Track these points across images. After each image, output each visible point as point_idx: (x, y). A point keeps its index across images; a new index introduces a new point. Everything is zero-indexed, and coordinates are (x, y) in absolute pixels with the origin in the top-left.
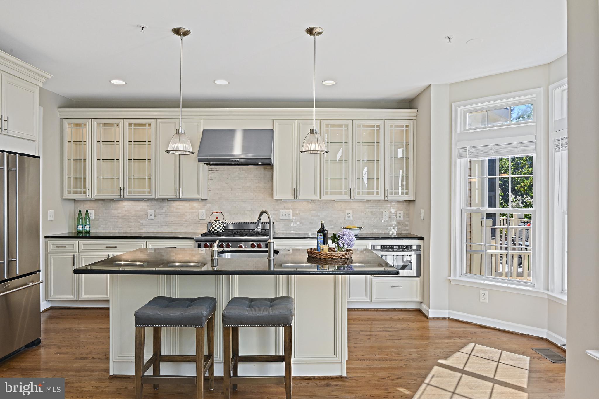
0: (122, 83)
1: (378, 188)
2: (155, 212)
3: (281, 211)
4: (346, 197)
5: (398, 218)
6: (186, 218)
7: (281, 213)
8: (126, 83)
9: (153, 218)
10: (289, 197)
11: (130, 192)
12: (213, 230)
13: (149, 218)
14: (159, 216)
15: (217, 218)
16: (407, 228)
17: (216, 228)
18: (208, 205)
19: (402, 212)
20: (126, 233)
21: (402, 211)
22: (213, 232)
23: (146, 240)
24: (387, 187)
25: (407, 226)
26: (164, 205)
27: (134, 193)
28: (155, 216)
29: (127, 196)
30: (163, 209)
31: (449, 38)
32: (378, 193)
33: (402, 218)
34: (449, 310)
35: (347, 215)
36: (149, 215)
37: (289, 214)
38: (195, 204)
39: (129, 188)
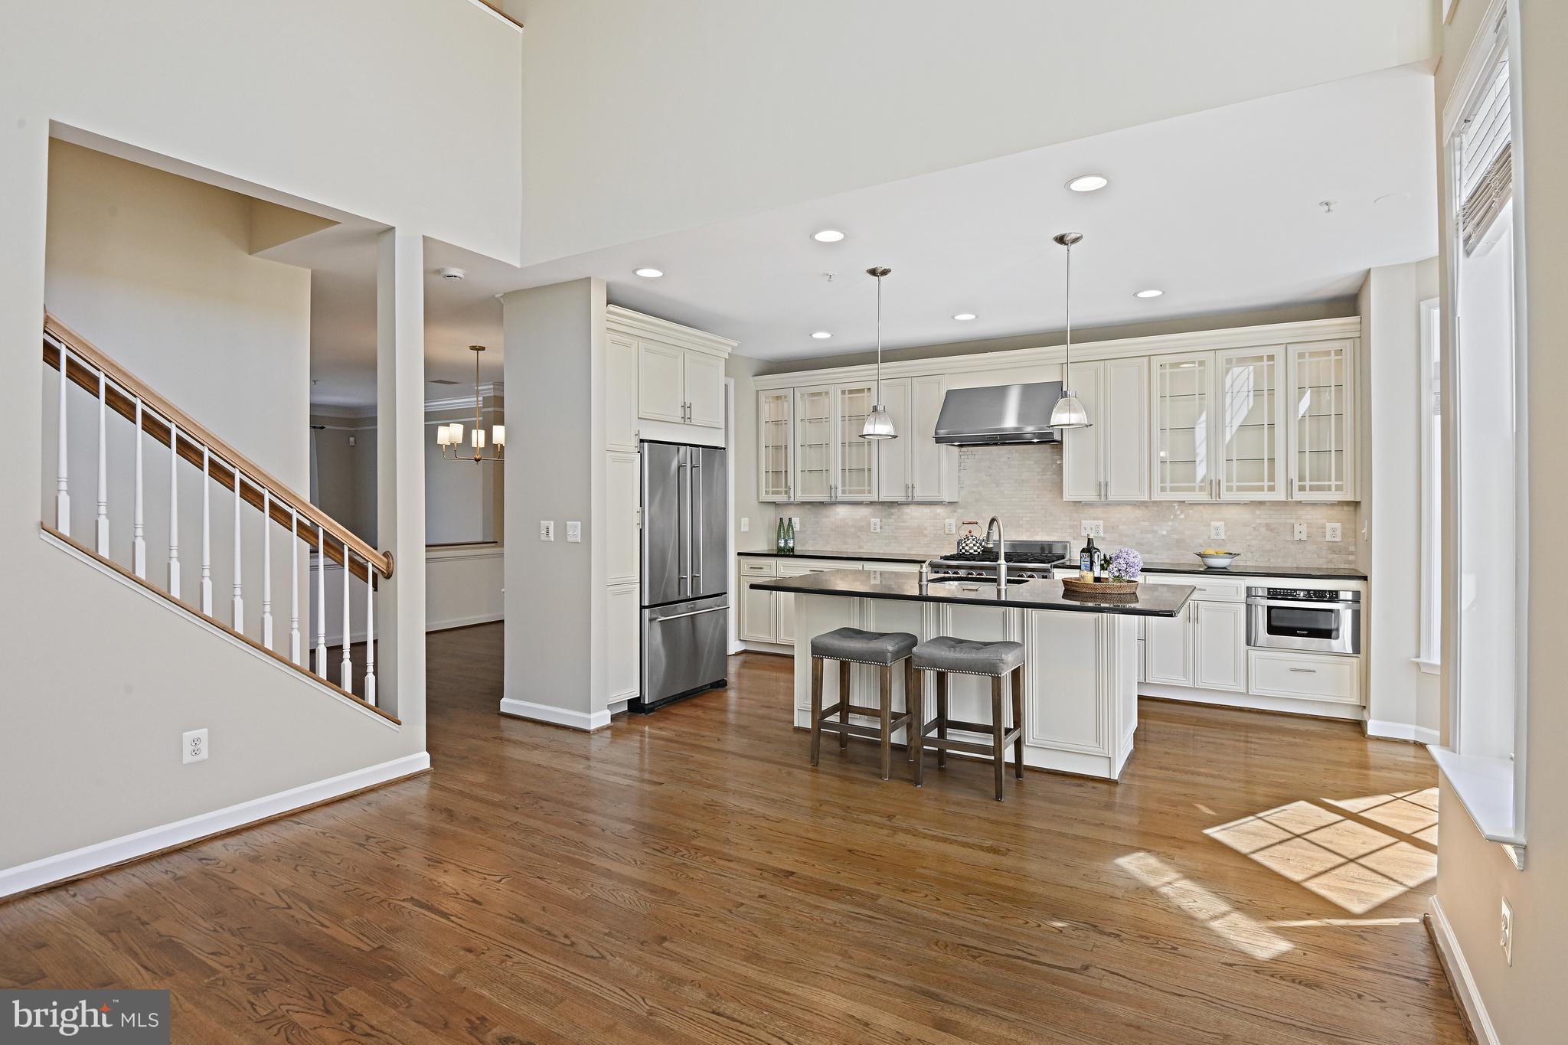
0: (826, 335)
1: (1272, 478)
2: (881, 521)
3: (1083, 521)
4: (1203, 496)
5: (1328, 538)
6: (925, 532)
7: (1083, 526)
8: (832, 336)
9: (878, 530)
10: (1090, 495)
11: (844, 492)
12: (963, 551)
13: (872, 530)
14: (887, 527)
15: (970, 532)
16: (1351, 558)
17: (967, 548)
18: (959, 510)
19: (1338, 525)
20: (841, 552)
21: (1340, 524)
22: (963, 553)
23: (862, 563)
24: (1294, 475)
25: (1352, 553)
26: (893, 510)
27: (849, 493)
28: (881, 528)
29: (841, 497)
30: (892, 517)
32: (1272, 489)
33: (1338, 539)
34: (1417, 725)
35: (1213, 531)
36: (872, 526)
37: (1098, 526)
38: (939, 510)
39: (844, 485)
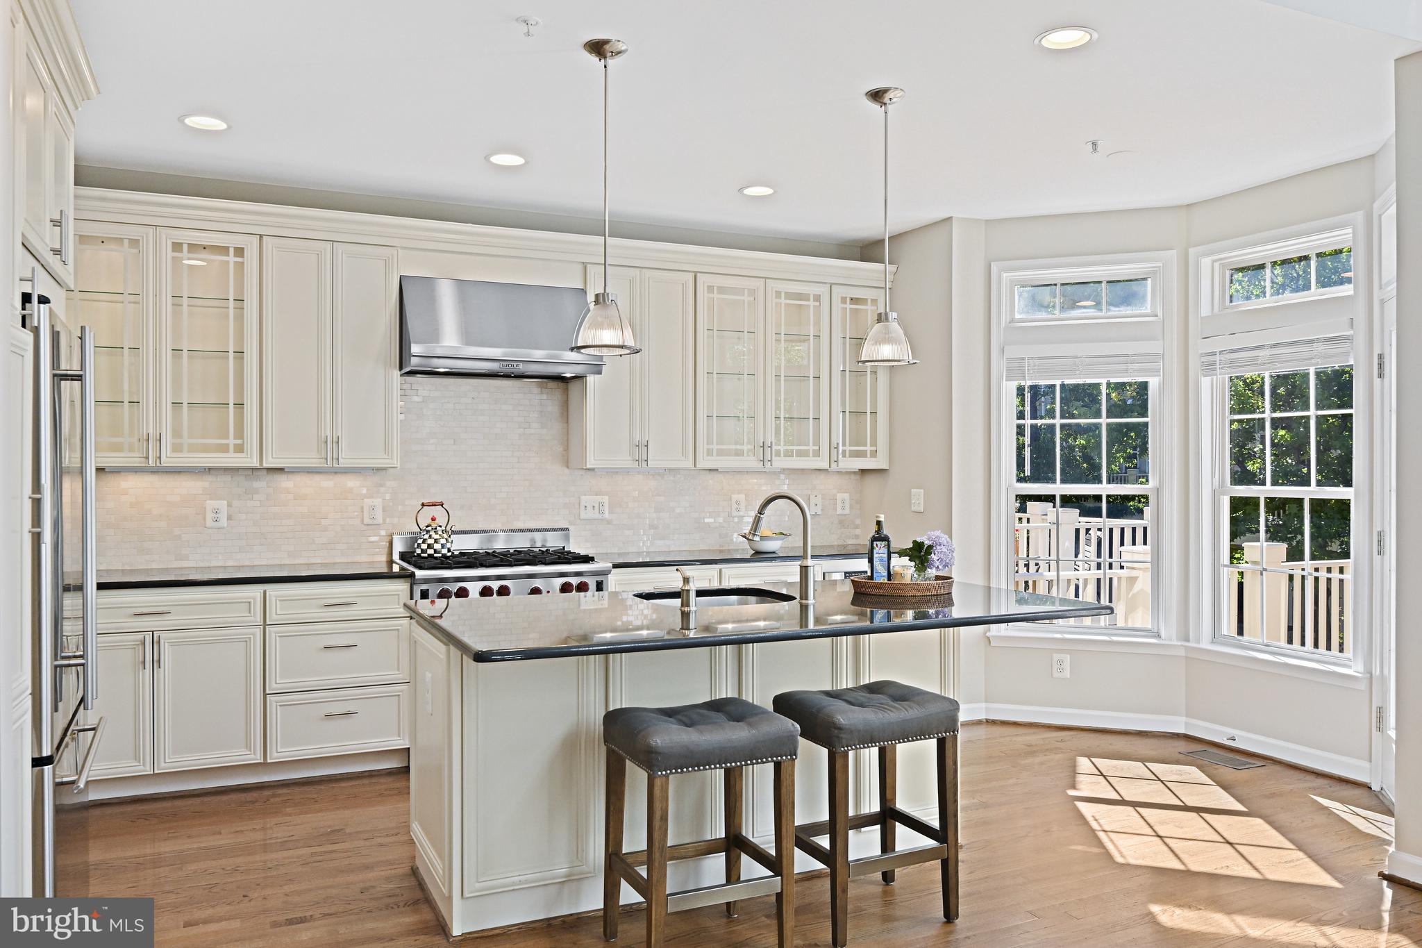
0: (218, 125)
1: (816, 442)
2: (229, 505)
3: (583, 498)
4: (752, 462)
5: (839, 511)
6: (324, 522)
7: (583, 504)
8: (229, 127)
9: (224, 522)
10: (624, 461)
11: (177, 448)
12: (431, 551)
13: (209, 523)
14: (243, 516)
15: (433, 519)
16: (858, 532)
17: (437, 546)
18: (388, 483)
19: (846, 496)
20: (132, 571)
21: (848, 494)
22: (430, 556)
24: (838, 438)
25: (857, 527)
26: (257, 484)
27: (189, 451)
28: (229, 518)
29: (169, 459)
30: (255, 496)
31: (1094, 144)
32: (816, 454)
33: (847, 511)
34: (986, 702)
35: (735, 506)
36: (210, 516)
37: (601, 504)
38: (351, 482)
39: (177, 433)
